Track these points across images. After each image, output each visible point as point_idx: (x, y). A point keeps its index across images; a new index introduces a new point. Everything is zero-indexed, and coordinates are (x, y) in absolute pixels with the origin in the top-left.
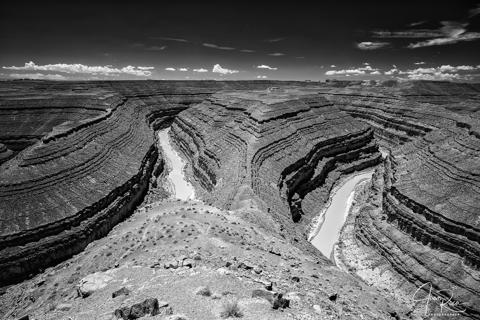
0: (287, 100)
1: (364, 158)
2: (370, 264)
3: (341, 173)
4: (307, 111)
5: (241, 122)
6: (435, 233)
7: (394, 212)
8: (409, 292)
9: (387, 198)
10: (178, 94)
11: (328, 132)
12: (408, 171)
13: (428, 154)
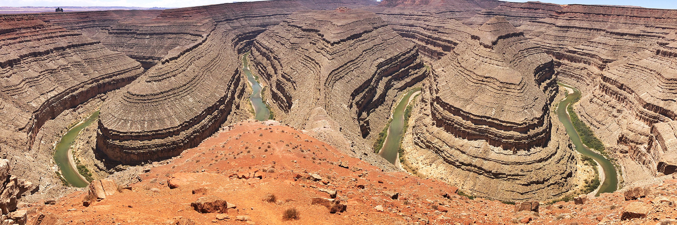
1: (415, 74)
2: (428, 163)
3: (397, 90)
4: (371, 31)
5: (315, 44)
6: (469, 128)
7: (441, 117)
8: (458, 175)
9: (434, 107)
11: (385, 52)
12: (446, 82)
13: (457, 65)
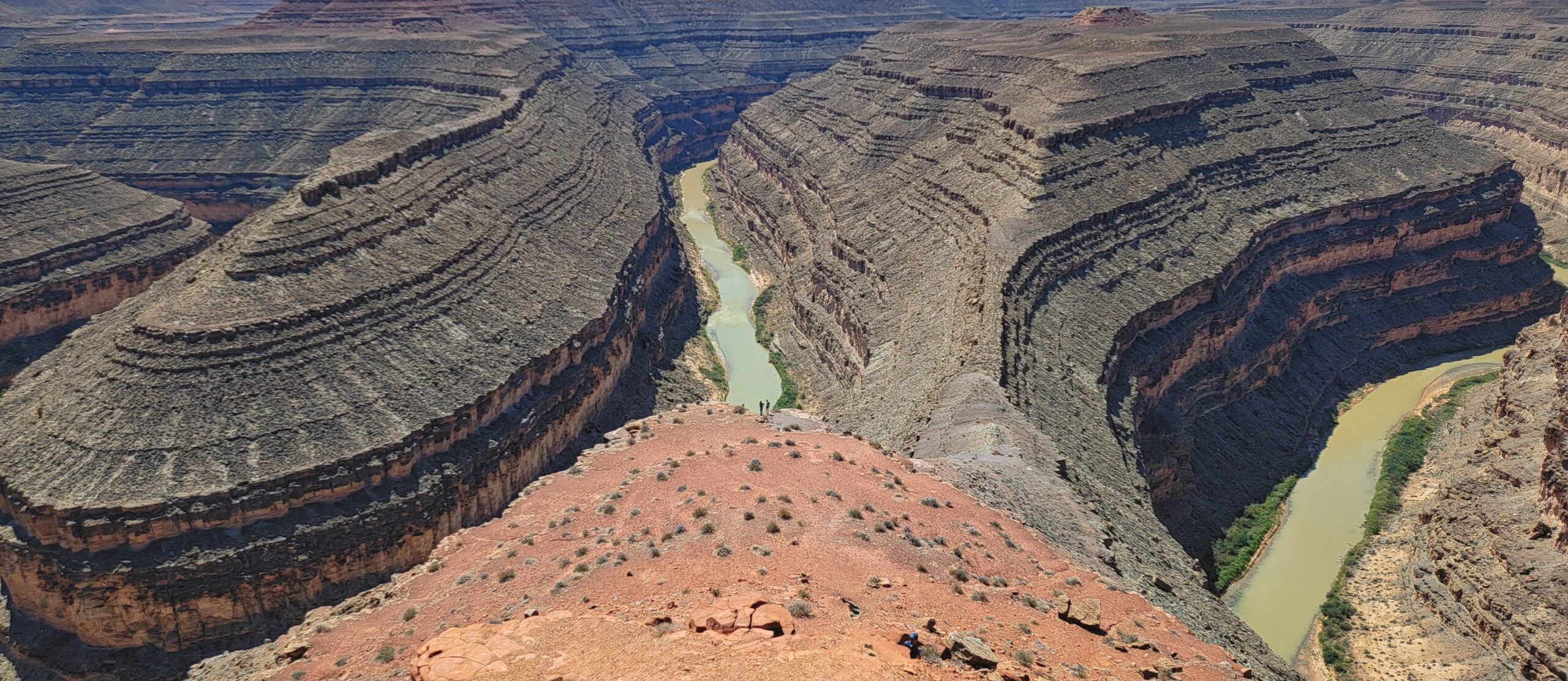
0: (1155, 54)
5: (971, 141)
10: (746, 38)
11: (1319, 179)
